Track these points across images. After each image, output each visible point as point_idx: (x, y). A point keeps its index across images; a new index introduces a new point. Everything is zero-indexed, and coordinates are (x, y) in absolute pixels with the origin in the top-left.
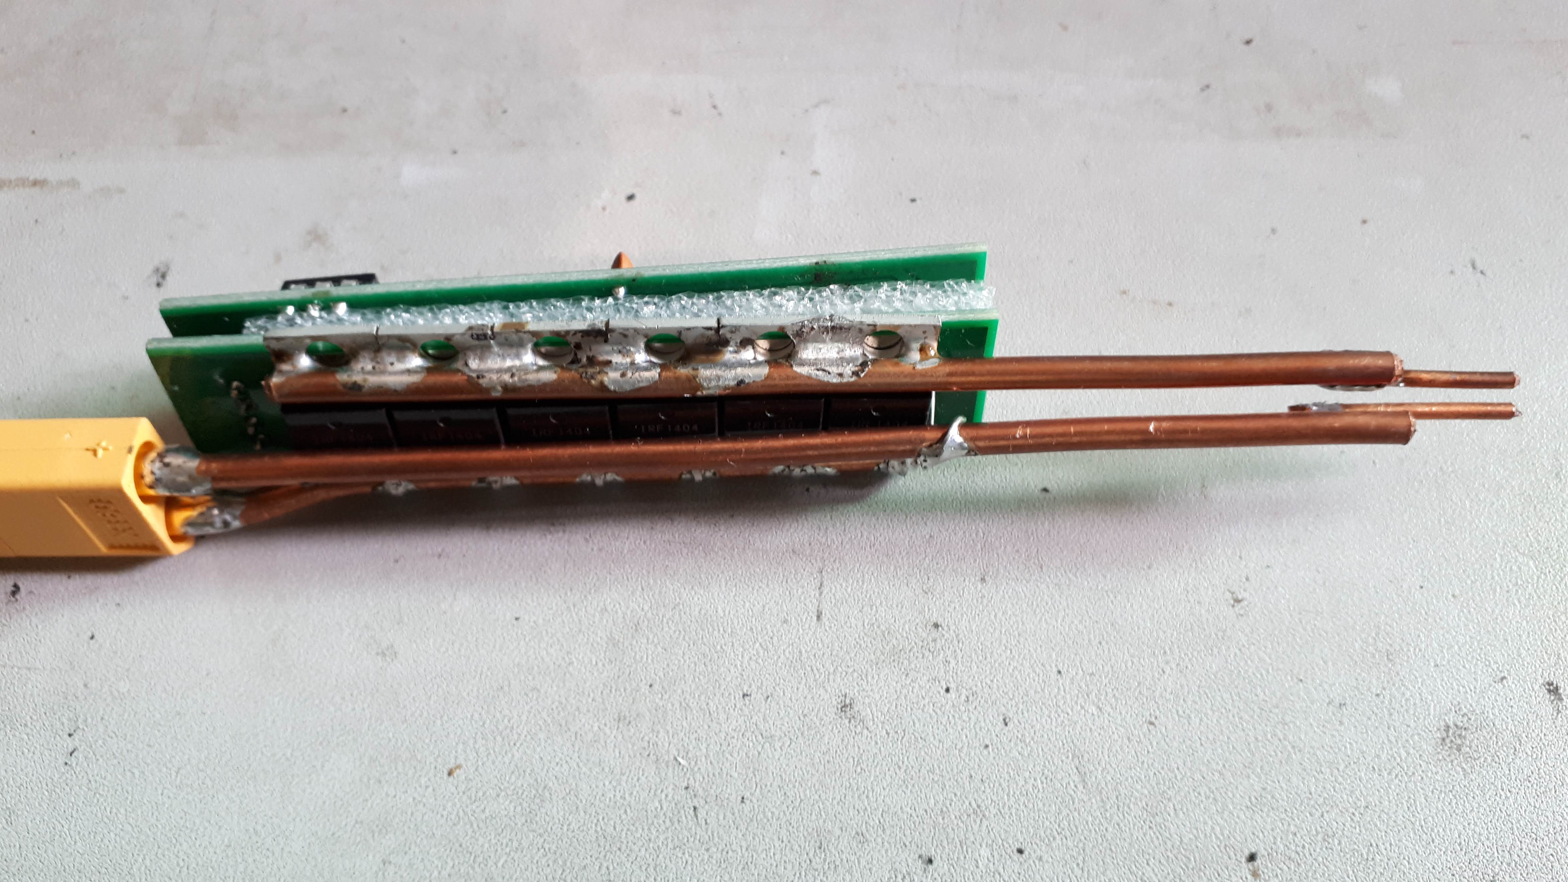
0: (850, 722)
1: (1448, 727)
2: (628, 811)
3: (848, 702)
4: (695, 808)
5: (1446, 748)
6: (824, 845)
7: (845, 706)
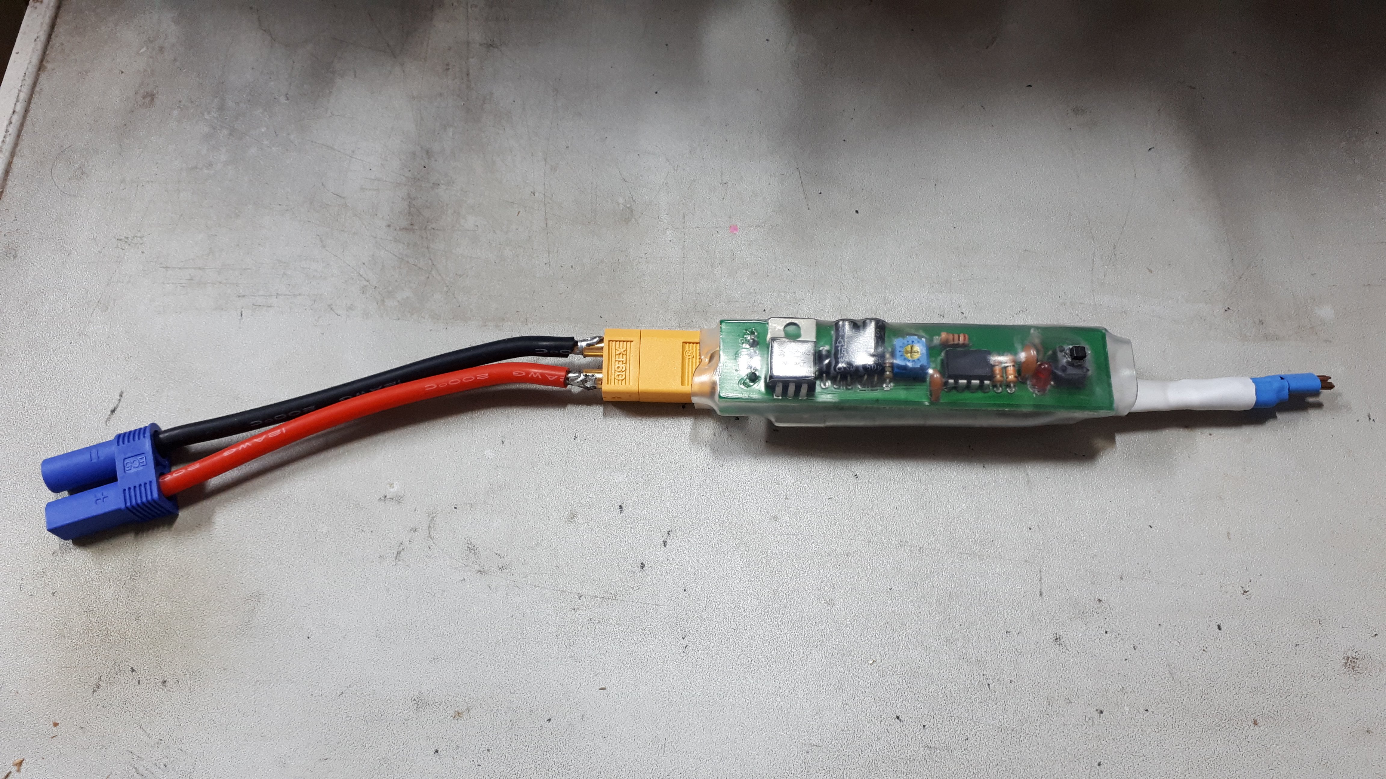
0: (1059, 646)
1: (1349, 658)
2: (956, 684)
3: (1058, 637)
4: (989, 685)
5: (1347, 668)
6: (1051, 704)
7: (1057, 639)
